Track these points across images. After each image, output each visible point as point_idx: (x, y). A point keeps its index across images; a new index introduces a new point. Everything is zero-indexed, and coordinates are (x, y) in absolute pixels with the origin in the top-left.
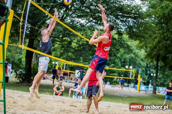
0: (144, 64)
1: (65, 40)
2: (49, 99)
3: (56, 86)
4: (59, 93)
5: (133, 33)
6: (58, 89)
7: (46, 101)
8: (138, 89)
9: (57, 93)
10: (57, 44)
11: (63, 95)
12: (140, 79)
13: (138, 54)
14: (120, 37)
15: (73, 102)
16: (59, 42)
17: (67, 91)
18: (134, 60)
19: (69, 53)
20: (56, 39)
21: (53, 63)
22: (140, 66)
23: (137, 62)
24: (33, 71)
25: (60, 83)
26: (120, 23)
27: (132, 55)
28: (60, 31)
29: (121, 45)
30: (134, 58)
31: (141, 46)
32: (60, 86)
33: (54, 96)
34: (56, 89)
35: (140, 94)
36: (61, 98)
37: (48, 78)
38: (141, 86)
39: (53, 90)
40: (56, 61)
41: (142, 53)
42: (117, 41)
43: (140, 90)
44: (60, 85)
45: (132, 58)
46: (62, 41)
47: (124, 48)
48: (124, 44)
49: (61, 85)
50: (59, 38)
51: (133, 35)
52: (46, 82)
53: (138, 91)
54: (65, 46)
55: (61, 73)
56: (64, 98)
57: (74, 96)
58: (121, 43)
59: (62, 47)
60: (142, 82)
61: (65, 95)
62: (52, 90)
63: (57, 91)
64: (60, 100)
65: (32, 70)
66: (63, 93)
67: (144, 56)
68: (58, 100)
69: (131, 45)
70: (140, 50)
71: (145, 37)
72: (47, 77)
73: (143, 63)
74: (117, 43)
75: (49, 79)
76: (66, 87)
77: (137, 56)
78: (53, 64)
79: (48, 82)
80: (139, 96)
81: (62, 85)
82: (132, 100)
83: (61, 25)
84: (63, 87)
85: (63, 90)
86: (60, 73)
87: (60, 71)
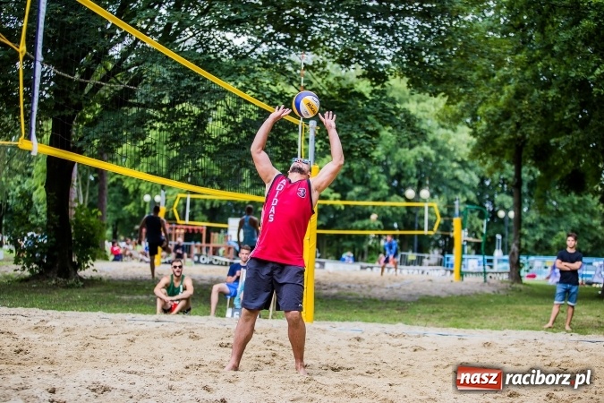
0: (471, 180)
1: (182, 115)
2: (143, 327)
3: (164, 281)
4: (176, 305)
5: (424, 71)
6: (171, 290)
7: (131, 336)
8: (456, 269)
9: (169, 306)
10: (155, 128)
11: (192, 311)
12: (460, 235)
13: (446, 146)
14: (378, 88)
15: (228, 334)
16: (162, 120)
17: (203, 296)
18: (434, 168)
19: (201, 157)
20: (151, 111)
21: (147, 198)
22: (455, 186)
23: (445, 174)
24: (75, 232)
25: (175, 267)
26: (375, 37)
27: (427, 149)
28: (160, 81)
29: (385, 117)
30: (434, 159)
31: (456, 115)
32: (177, 281)
33: (160, 315)
34: (164, 291)
35: (464, 287)
36: (183, 323)
37: (131, 255)
38: (464, 256)
39: (154, 294)
40: (155, 189)
41: (462, 139)
42: (367, 104)
43: (462, 274)
44: (178, 277)
45: (427, 159)
46: (173, 116)
47: (395, 127)
48: (394, 112)
49: (181, 278)
50: (159, 107)
51: (422, 79)
52: (126, 269)
53: (455, 276)
54: (184, 135)
55: (178, 231)
56: (194, 320)
57: (229, 312)
58: (384, 109)
59: (175, 139)
60: (469, 243)
61: (197, 309)
62: (151, 296)
63: (168, 299)
64: (181, 328)
65: (72, 231)
66: (192, 305)
67: (469, 150)
68: (173, 329)
69: (420, 115)
70: (454, 130)
71: (466, 81)
72: (128, 253)
73: (467, 175)
74: (369, 110)
75: (137, 258)
76: (200, 282)
77: (443, 152)
78: (145, 203)
79: (133, 267)
80: (461, 296)
81: (183, 277)
82: (438, 311)
83: (165, 60)
84: (188, 282)
85: (190, 291)
86: (173, 232)
87: (174, 226)
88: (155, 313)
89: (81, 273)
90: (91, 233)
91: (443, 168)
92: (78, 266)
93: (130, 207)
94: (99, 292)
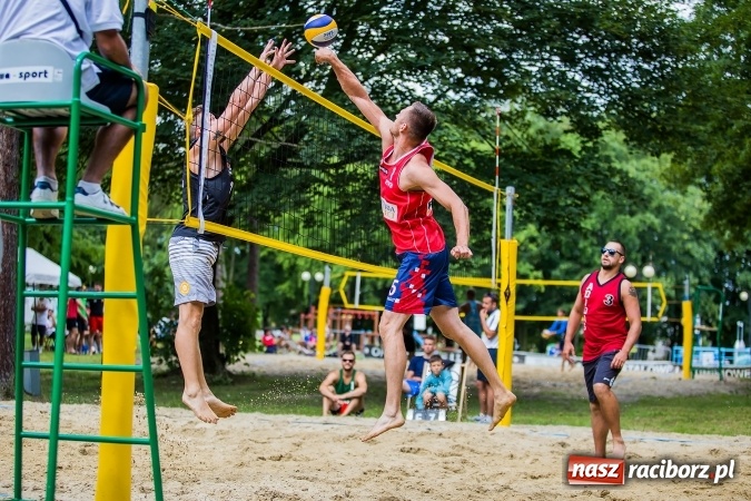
0: (705, 254)
1: (354, 177)
2: (310, 430)
3: (332, 377)
4: (345, 406)
5: (646, 124)
6: (340, 387)
7: (297, 440)
8: (685, 363)
9: (338, 407)
10: (320, 194)
11: (365, 412)
12: (688, 320)
13: (676, 214)
14: (590, 144)
15: (410, 438)
16: (329, 184)
17: (377, 395)
18: (660, 240)
19: (377, 228)
20: (314, 173)
21: (306, 276)
22: (687, 263)
23: (674, 247)
24: (224, 318)
25: (345, 360)
26: (585, 83)
27: (651, 218)
28: (329, 139)
29: (598, 180)
30: (659, 230)
31: (686, 173)
32: (347, 376)
33: (327, 417)
34: (332, 388)
35: (694, 387)
36: (357, 426)
37: (287, 346)
38: (696, 349)
39: (319, 392)
40: (315, 265)
41: (693, 204)
42: (576, 164)
43: (693, 370)
44: (348, 371)
45: (651, 229)
46: (341, 181)
47: (610, 191)
48: (608, 173)
49: (351, 372)
50: (324, 167)
51: (644, 134)
52: (282, 363)
53: (684, 374)
54: (356, 202)
55: (344, 317)
56: (370, 423)
57: (410, 413)
58: (596, 170)
59: (345, 206)
60: (702, 332)
61: (370, 411)
62: (315, 395)
63: (336, 397)
64: (355, 431)
65: (220, 317)
66: (365, 406)
67: (702, 217)
68: (346, 432)
69: (642, 176)
70: (684, 193)
72: (283, 343)
73: (701, 250)
74: (578, 172)
75: (295, 350)
76: (374, 379)
77: (671, 220)
78: (304, 282)
79: (291, 361)
80: (691, 396)
81: (355, 371)
82: (660, 414)
83: (333, 116)
84: (360, 378)
85: (363, 389)
86: (338, 318)
87: (339, 310)
88: (321, 414)
89: (230, 367)
90: (242, 319)
91: (672, 240)
92: (226, 359)
93: (284, 287)
94: (253, 390)
